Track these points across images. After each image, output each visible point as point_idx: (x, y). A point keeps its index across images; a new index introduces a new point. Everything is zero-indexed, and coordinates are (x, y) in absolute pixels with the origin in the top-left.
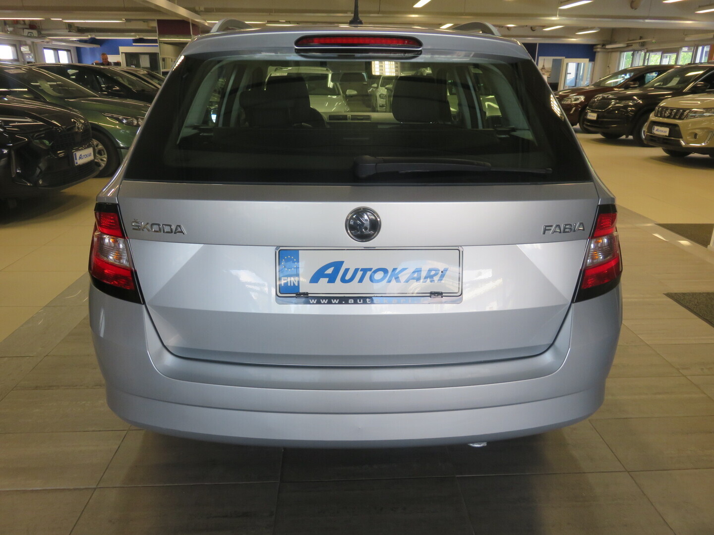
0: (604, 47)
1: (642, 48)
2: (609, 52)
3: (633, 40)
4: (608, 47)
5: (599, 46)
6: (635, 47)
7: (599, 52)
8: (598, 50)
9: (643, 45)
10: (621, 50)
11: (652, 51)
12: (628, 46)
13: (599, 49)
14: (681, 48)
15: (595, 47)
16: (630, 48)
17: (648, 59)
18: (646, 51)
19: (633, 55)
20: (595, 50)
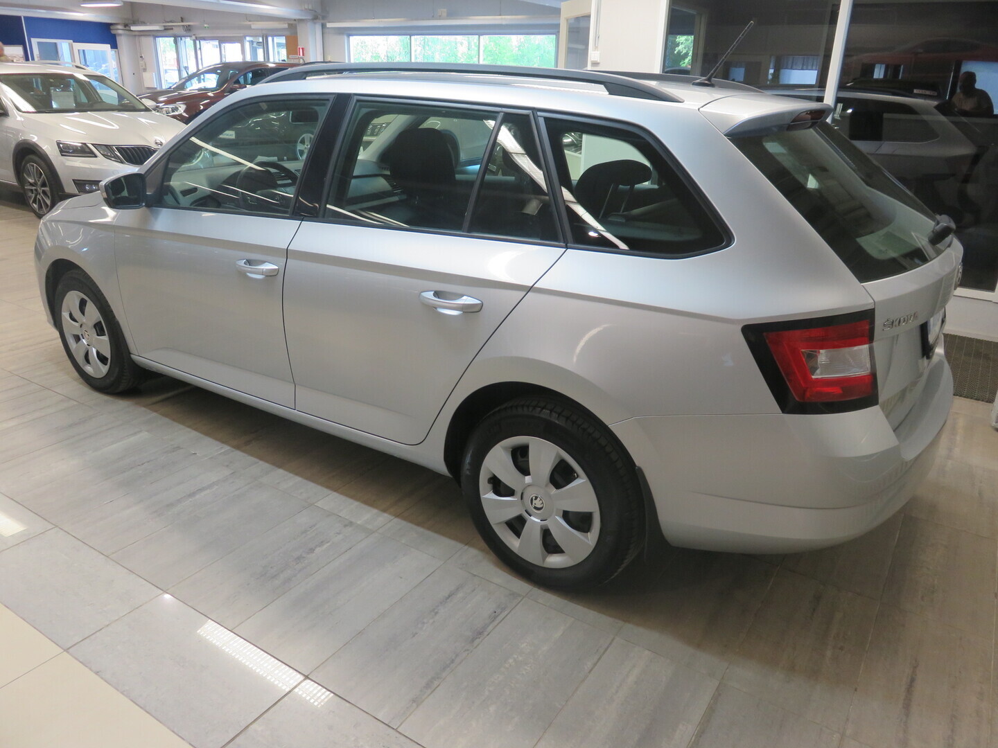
0: (127, 28)
1: (188, 34)
2: (135, 36)
3: (171, 22)
4: (133, 28)
5: (119, 27)
6: (176, 31)
7: (120, 35)
8: (120, 32)
9: (188, 29)
10: (155, 35)
11: (204, 39)
12: (166, 29)
13: (119, 30)
14: (245, 37)
15: (112, 27)
16: (170, 32)
17: (200, 49)
18: (194, 37)
19: (176, 42)
20: (113, 32)
